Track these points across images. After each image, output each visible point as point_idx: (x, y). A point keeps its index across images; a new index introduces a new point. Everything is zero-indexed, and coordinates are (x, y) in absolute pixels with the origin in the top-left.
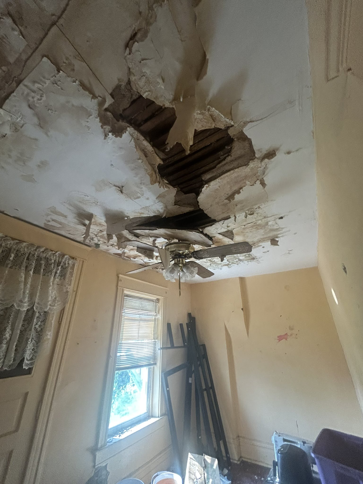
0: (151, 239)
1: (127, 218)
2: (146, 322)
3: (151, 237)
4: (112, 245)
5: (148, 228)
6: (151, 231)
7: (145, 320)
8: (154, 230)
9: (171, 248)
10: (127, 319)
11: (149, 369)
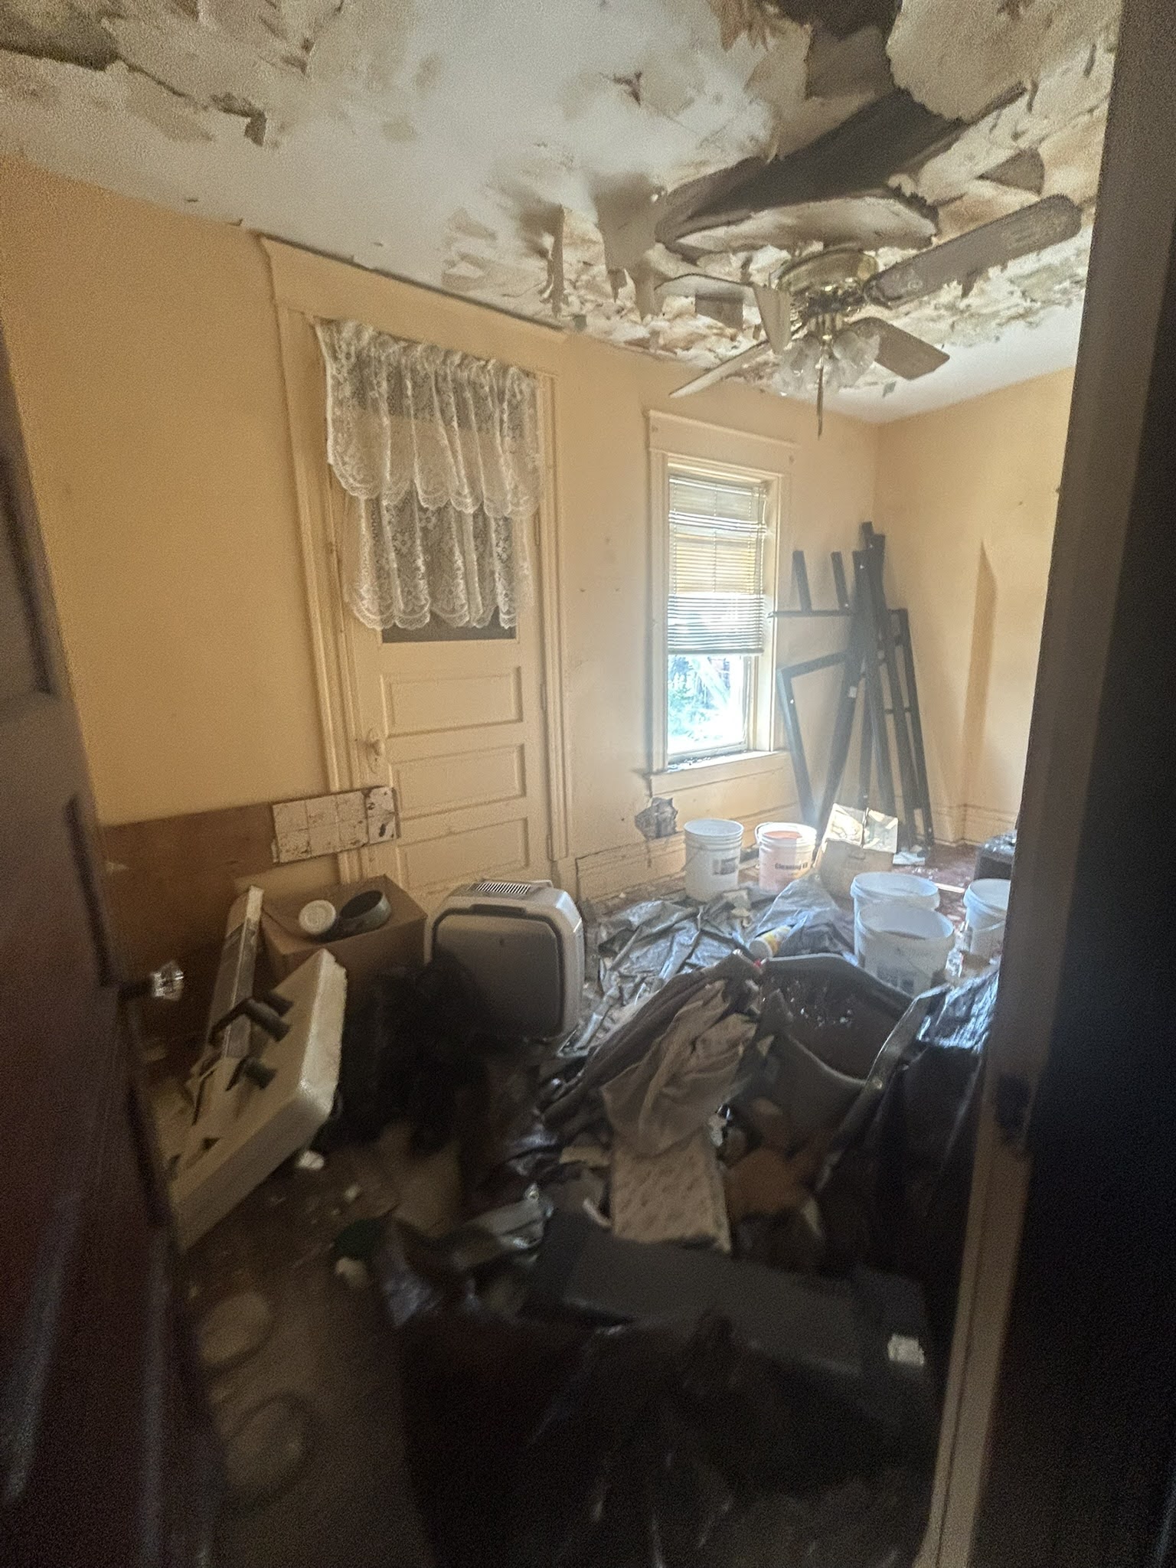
0: (736, 260)
1: (659, 193)
2: (732, 548)
3: (735, 251)
4: (618, 312)
5: (724, 218)
6: (734, 230)
7: (730, 544)
8: (741, 220)
9: (798, 279)
10: (681, 540)
11: (746, 660)
